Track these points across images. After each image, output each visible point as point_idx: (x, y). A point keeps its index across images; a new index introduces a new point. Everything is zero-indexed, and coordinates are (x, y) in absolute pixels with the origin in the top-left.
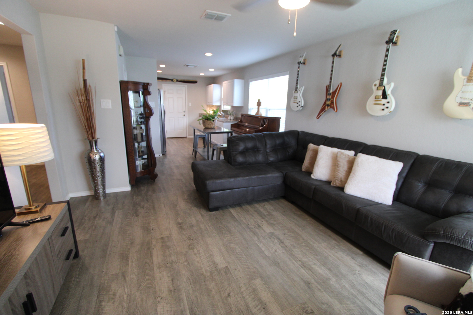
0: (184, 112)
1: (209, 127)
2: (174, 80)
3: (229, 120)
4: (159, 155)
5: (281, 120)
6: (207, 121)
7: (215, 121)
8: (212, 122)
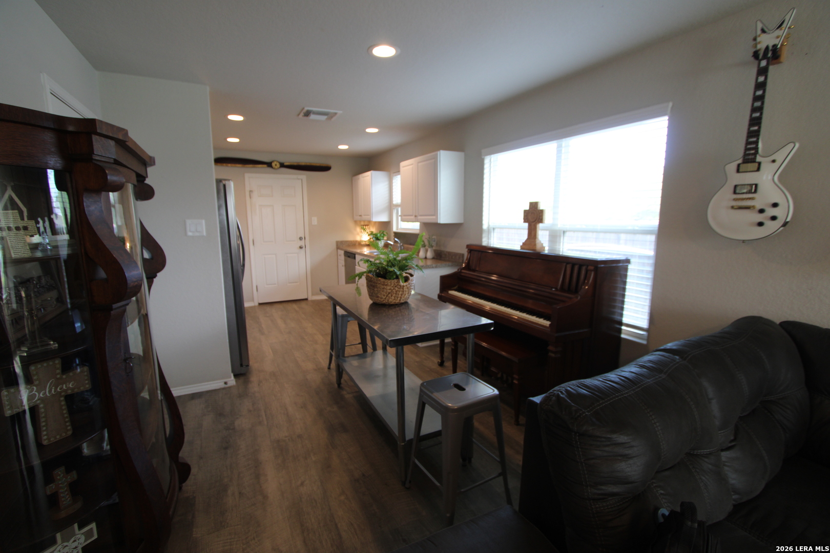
0: (301, 239)
1: (392, 300)
2: (273, 164)
3: (422, 259)
4: (226, 383)
5: (630, 267)
6: (382, 280)
7: (411, 278)
8: (402, 283)
